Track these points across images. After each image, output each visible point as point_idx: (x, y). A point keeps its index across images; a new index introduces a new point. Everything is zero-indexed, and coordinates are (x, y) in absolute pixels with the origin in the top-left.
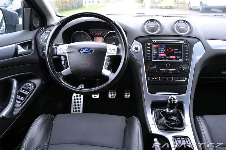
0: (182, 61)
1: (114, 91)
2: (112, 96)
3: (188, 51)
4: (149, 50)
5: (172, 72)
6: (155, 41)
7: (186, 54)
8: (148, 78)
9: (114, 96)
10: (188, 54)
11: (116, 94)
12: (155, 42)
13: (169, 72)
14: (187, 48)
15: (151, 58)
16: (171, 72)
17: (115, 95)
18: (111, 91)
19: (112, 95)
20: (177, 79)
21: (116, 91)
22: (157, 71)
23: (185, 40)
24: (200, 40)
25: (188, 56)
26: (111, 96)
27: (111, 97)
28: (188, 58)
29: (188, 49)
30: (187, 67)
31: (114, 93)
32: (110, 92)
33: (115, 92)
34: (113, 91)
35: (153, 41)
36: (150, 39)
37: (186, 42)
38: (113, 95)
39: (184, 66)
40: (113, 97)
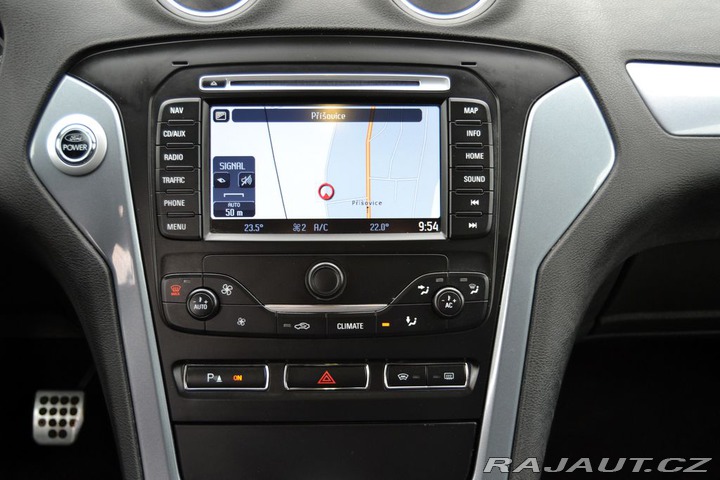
0: (441, 236)
1: (70, 395)
2: (57, 428)
3: (479, 156)
4: (179, 157)
5: (360, 325)
6: (222, 84)
7: (468, 179)
8: (177, 373)
9: (67, 427)
10: (480, 179)
11: (79, 417)
12: (229, 88)
13: (340, 326)
14: (478, 133)
15: (191, 214)
16: (349, 326)
17: (72, 423)
18: (50, 395)
19: (52, 422)
20: (403, 377)
21: (81, 395)
22: (241, 322)
23: (466, 67)
24: (576, 70)
25: (484, 200)
26: (47, 427)
27: (52, 434)
28: (480, 215)
29: (485, 137)
30: (479, 281)
31: (69, 406)
32: (44, 401)
33: (75, 401)
34: (60, 395)
35: (206, 84)
36: (184, 67)
37: (471, 83)
38: (63, 423)
39: (453, 281)
40: (63, 434)
